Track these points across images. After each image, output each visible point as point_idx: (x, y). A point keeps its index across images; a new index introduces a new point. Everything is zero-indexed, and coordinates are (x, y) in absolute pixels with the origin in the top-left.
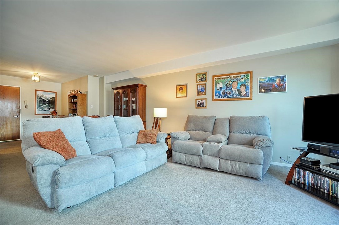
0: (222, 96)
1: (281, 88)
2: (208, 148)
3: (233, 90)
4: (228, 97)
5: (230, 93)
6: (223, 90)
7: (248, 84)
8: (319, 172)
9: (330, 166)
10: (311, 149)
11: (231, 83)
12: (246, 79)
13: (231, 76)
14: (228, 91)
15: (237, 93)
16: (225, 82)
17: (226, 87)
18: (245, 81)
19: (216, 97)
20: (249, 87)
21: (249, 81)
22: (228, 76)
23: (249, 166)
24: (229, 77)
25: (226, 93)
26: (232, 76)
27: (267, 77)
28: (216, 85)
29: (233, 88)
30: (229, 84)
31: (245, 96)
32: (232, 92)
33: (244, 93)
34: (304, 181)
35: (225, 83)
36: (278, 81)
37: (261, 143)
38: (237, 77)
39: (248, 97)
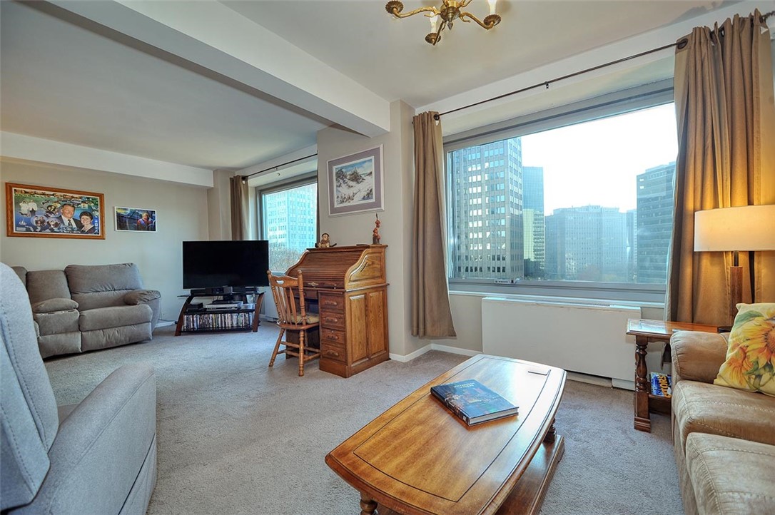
0: (35, 228)
1: (150, 226)
2: (52, 321)
3: (65, 220)
4: (52, 230)
5: (56, 225)
6: (39, 217)
7: (97, 214)
8: (205, 312)
9: (213, 303)
10: (194, 294)
11: (59, 205)
12: (92, 204)
13: (58, 194)
14: (52, 220)
15: (74, 226)
16: (44, 201)
17: (47, 212)
18: (90, 207)
19: (18, 229)
20: (98, 219)
21: (99, 209)
22: (52, 193)
23: (134, 328)
24: (53, 195)
25: (46, 224)
26: (62, 194)
27: (129, 209)
28: (17, 203)
29: (65, 216)
30: (53, 207)
31: (91, 233)
32: (63, 222)
33: (88, 226)
34: (193, 325)
35: (43, 203)
36: (144, 215)
37: (145, 297)
38: (73, 197)
39: (97, 234)
